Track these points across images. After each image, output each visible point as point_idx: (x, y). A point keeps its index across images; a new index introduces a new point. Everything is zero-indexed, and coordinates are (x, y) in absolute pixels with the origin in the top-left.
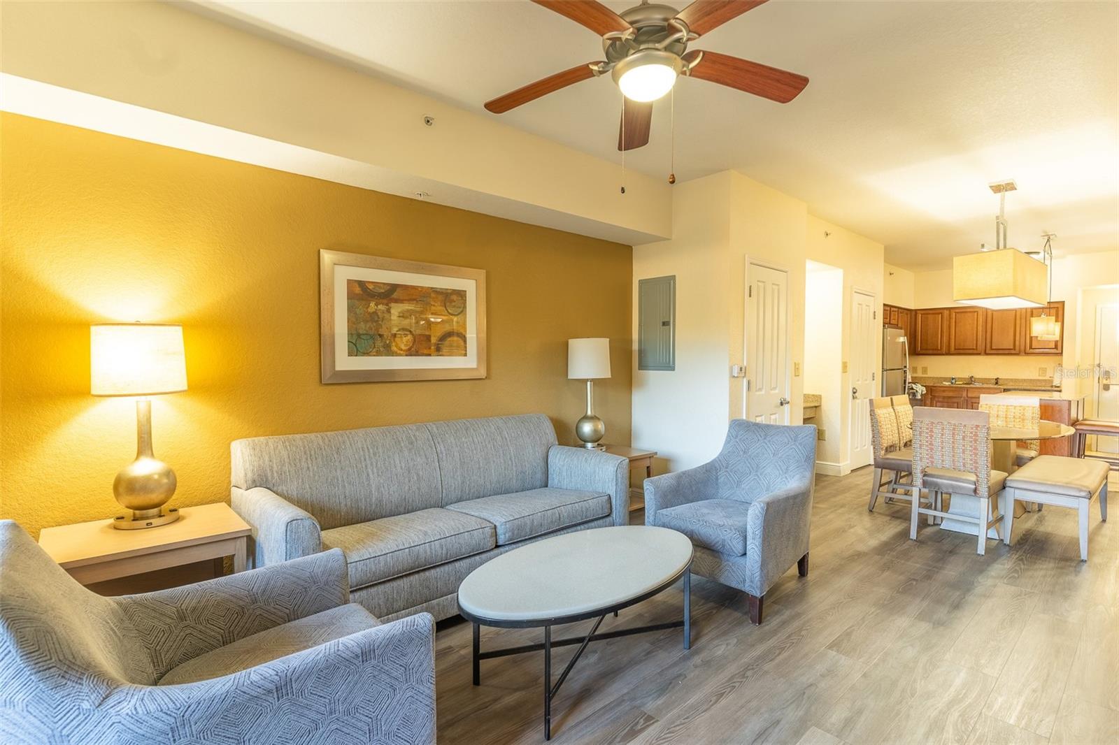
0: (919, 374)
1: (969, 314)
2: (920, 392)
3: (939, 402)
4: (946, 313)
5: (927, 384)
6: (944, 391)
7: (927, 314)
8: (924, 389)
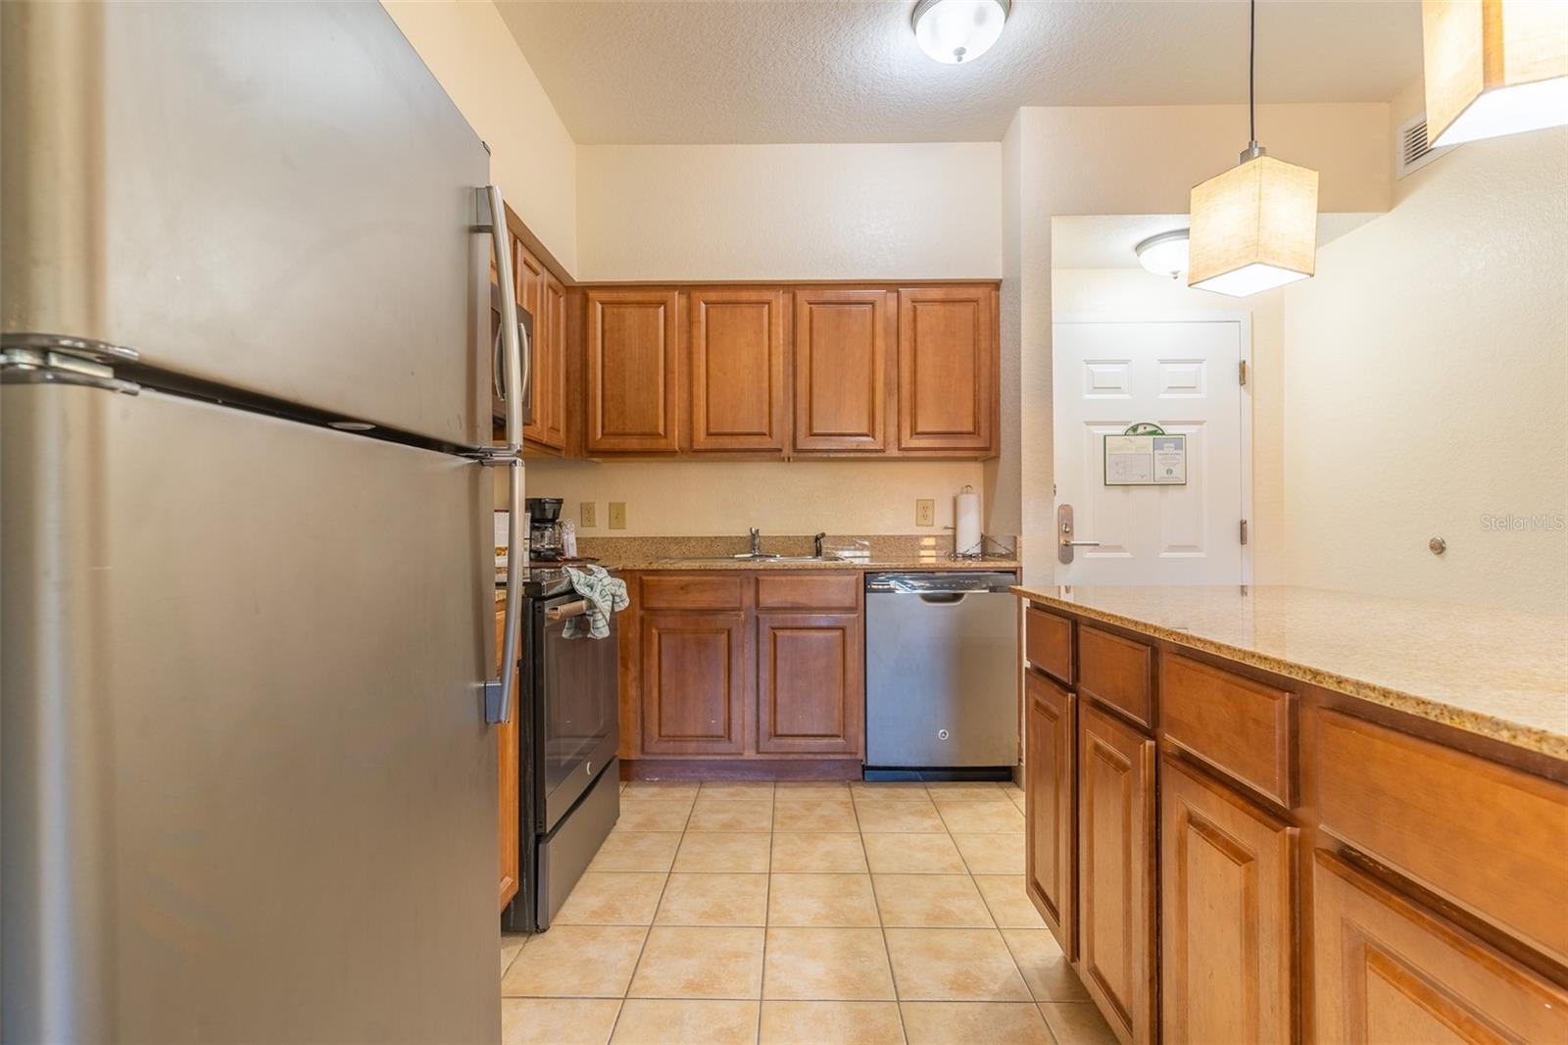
0: (601, 529)
1: (749, 311)
2: (605, 606)
3: (671, 631)
4: (678, 301)
5: (630, 566)
6: (684, 588)
7: (620, 303)
8: (620, 587)
